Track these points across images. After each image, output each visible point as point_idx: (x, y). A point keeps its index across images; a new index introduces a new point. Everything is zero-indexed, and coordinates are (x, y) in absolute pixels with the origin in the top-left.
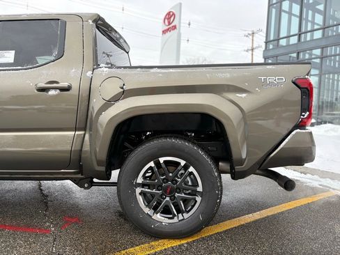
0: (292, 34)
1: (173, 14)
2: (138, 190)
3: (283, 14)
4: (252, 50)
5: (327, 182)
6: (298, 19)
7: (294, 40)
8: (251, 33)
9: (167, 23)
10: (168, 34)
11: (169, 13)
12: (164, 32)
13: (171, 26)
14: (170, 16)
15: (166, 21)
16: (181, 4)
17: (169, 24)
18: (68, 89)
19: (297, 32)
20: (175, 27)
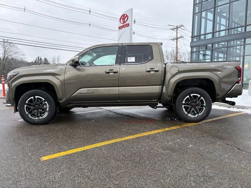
0: (207, 32)
1: (127, 15)
2: (183, 106)
3: (202, 19)
4: (177, 39)
5: (241, 110)
6: (212, 23)
7: (210, 36)
8: (175, 27)
9: (122, 22)
10: (123, 29)
11: (123, 15)
12: (120, 28)
13: (125, 24)
14: (124, 17)
15: (122, 20)
16: (132, 9)
17: (124, 22)
18: (158, 71)
19: (211, 31)
20: (128, 25)
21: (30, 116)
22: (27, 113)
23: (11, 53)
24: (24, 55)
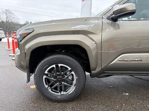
12: (83, 0)
21: (50, 90)
22: (47, 86)
23: (10, 18)
24: (18, 19)
